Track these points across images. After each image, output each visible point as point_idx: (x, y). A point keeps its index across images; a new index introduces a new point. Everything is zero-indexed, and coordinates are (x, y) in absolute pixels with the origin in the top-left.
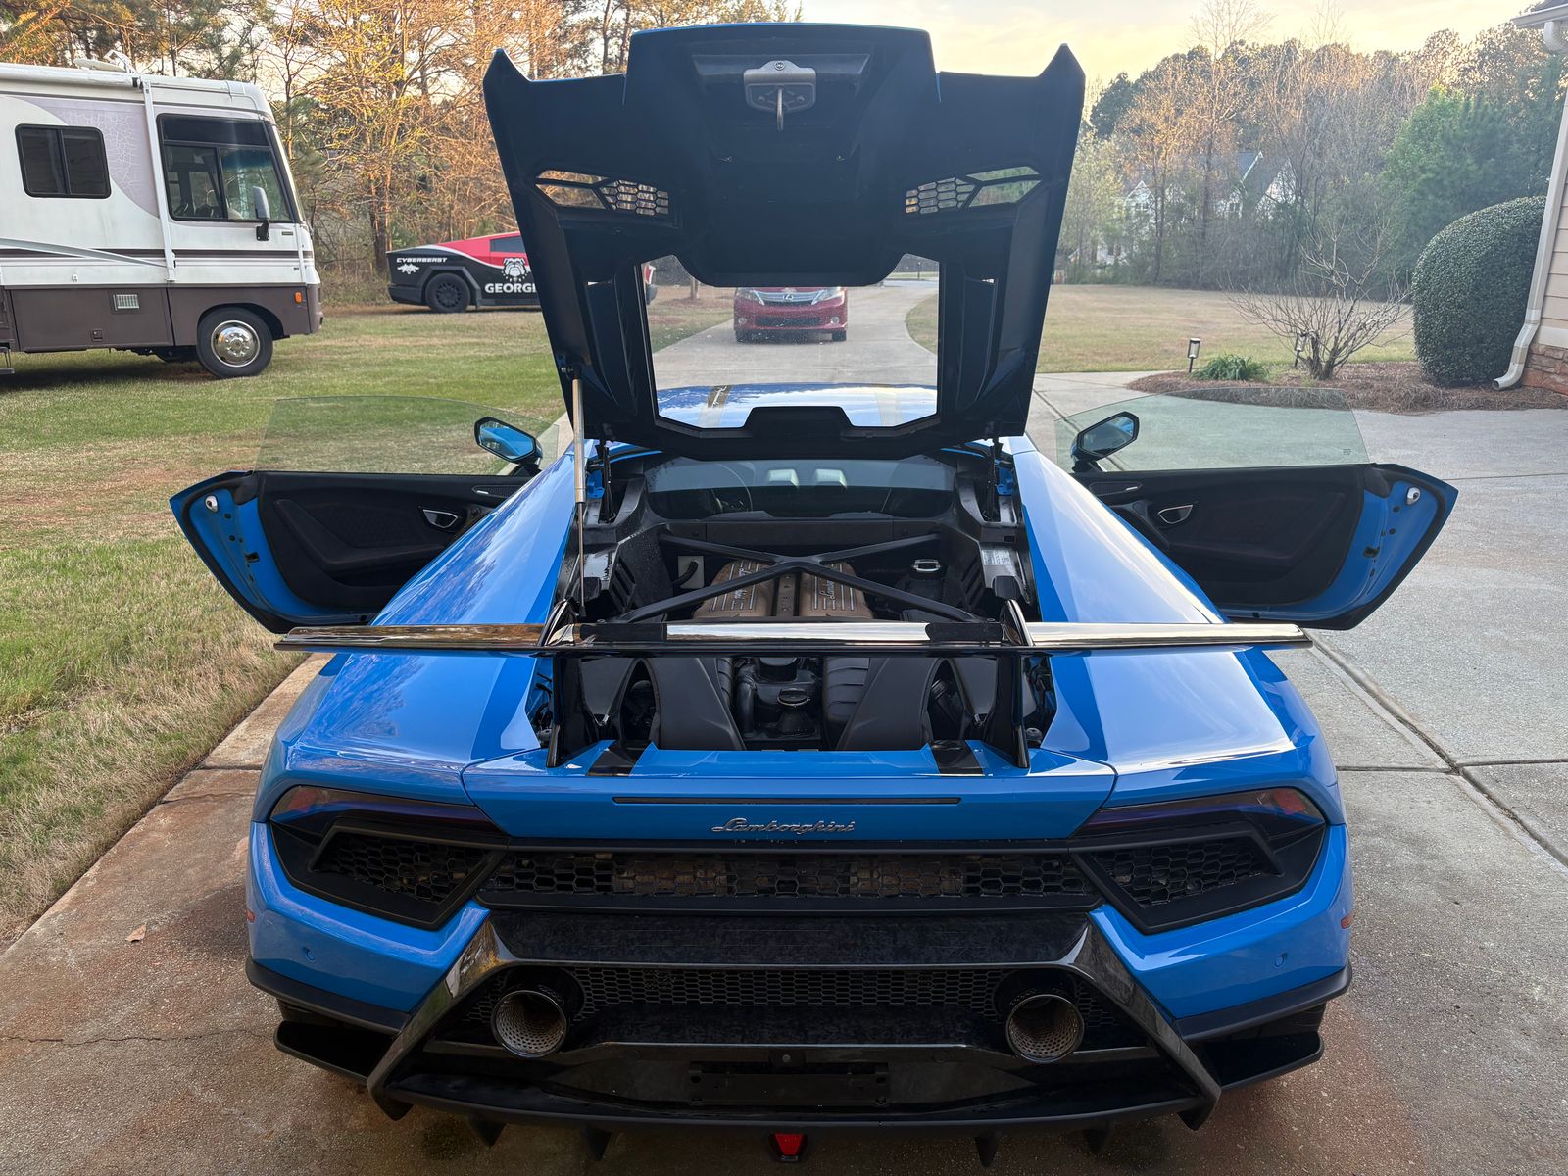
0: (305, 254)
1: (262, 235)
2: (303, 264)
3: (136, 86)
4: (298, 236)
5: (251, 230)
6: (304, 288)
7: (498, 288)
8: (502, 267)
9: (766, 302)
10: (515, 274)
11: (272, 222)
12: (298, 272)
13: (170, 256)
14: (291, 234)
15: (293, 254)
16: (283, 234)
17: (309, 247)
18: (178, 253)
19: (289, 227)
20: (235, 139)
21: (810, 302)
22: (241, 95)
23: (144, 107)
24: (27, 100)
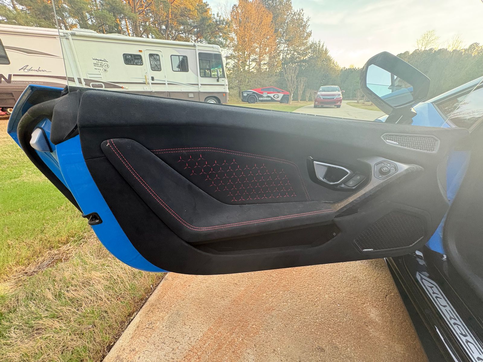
0: (226, 85)
1: (218, 81)
2: (226, 87)
3: (194, 46)
4: (225, 81)
5: (216, 79)
6: (226, 93)
7: (261, 99)
8: (263, 94)
9: (323, 98)
10: (265, 96)
11: (220, 78)
12: (224, 89)
13: (200, 85)
14: (223, 80)
15: (224, 85)
16: (222, 80)
17: (227, 84)
18: (202, 85)
19: (223, 79)
20: (214, 58)
21: (334, 98)
22: (215, 48)
23: (196, 51)
24: (173, 49)
